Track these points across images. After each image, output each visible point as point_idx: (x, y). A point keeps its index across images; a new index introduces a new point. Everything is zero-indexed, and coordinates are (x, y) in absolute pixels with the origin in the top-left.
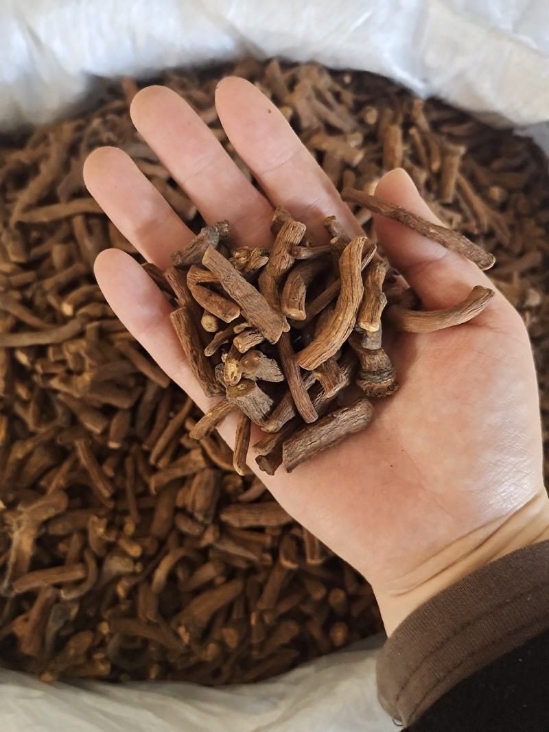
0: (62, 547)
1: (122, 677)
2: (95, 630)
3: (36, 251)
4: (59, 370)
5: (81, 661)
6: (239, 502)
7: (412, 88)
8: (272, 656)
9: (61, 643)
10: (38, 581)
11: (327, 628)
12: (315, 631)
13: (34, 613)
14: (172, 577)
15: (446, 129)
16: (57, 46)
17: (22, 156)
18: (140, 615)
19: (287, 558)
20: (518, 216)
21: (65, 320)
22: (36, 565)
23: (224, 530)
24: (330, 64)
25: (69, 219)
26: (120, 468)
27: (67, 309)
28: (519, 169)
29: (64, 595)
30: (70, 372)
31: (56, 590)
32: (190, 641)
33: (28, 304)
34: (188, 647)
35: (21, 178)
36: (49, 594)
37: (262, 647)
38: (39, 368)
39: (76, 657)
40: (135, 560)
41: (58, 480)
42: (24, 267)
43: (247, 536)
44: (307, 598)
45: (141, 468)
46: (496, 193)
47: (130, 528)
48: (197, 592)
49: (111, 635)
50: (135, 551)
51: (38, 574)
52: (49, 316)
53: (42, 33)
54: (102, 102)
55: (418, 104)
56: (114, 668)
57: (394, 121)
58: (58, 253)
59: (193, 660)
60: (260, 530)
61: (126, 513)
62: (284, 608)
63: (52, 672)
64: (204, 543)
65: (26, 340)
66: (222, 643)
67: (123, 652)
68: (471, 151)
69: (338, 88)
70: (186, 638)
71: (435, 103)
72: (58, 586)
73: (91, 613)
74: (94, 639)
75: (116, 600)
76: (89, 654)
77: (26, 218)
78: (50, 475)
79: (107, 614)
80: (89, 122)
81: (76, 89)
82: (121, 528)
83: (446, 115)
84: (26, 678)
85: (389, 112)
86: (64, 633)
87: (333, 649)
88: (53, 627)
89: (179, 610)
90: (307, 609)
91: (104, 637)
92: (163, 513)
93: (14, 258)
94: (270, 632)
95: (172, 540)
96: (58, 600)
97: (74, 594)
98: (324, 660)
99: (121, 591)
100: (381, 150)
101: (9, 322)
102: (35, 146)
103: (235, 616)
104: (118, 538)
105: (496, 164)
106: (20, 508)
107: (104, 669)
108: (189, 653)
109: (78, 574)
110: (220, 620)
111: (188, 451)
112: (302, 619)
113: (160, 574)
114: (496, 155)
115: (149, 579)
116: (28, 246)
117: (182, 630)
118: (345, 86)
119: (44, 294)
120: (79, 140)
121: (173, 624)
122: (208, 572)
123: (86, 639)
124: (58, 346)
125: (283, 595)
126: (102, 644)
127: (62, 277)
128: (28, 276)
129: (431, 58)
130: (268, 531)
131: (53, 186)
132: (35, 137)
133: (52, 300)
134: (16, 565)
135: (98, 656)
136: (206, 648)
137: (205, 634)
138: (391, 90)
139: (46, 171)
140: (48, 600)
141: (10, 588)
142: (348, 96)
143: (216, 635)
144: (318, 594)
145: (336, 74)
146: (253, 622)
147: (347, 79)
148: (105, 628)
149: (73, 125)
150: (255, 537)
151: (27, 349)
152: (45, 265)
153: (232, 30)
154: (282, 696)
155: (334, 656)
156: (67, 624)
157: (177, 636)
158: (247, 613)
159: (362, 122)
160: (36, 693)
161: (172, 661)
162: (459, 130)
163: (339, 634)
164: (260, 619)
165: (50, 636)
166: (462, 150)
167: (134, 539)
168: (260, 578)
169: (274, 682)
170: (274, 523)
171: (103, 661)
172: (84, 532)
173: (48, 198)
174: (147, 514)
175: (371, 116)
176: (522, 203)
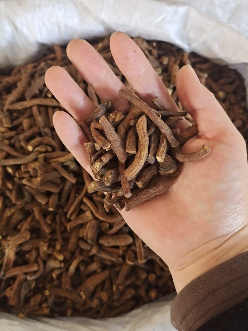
0: (27, 256)
1: (56, 314)
2: (43, 294)
3: (16, 122)
4: (26, 176)
5: (36, 308)
6: (107, 235)
7: (183, 48)
8: (123, 304)
9: (27, 299)
10: (17, 272)
11: (147, 291)
12: (142, 293)
13: (15, 286)
14: (77, 269)
15: (198, 66)
16: (25, 30)
17: (10, 79)
18: (63, 286)
19: (130, 260)
20: (231, 104)
21: (29, 153)
22: (16, 264)
23: (101, 247)
24: (147, 38)
25: (31, 108)
26: (54, 220)
27: (30, 148)
28: (231, 83)
29: (29, 278)
30: (31, 177)
31: (25, 276)
32: (85, 298)
33: (12, 146)
34: (85, 301)
35: (9, 89)
36: (22, 277)
37: (118, 300)
38: (17, 175)
39: (34, 306)
40: (61, 262)
41: (26, 225)
42: (11, 129)
43: (111, 250)
44: (138, 278)
45: (63, 220)
46: (221, 94)
47: (58, 247)
48: (89, 276)
49: (50, 296)
50: (61, 257)
51: (17, 268)
52: (21, 152)
53: (18, 25)
54: (45, 55)
55: (186, 55)
56: (51, 311)
57: (175, 63)
58: (26, 123)
59: (87, 306)
60: (117, 247)
61: (56, 240)
62: (128, 282)
63: (23, 313)
64: (92, 254)
65: (12, 162)
66: (100, 299)
67: (55, 304)
68: (210, 76)
69: (150, 48)
70: (84, 297)
71: (194, 55)
72: (26, 274)
73: (41, 286)
74: (42, 298)
75: (52, 280)
76: (40, 304)
77: (11, 107)
78: (22, 223)
79: (48, 286)
80: (39, 64)
81: (33, 49)
82: (54, 247)
83: (198, 60)
84: (12, 316)
85: (173, 59)
86: (29, 295)
87: (150, 301)
88: (24, 292)
89: (81, 284)
90: (139, 283)
91: (47, 296)
92: (73, 240)
93: (6, 125)
94: (122, 293)
95: (77, 252)
96: (26, 280)
97: (33, 277)
98: (146, 306)
99: (54, 276)
100: (170, 76)
101: (4, 154)
102: (15, 75)
103: (106, 287)
104: (53, 251)
105: (221, 81)
106: (8, 238)
107: (47, 311)
108: (85, 303)
109: (35, 268)
110: (99, 289)
111: (84, 212)
112: (136, 287)
113: (72, 268)
114: (221, 77)
115: (67, 270)
116: (12, 121)
117: (82, 293)
118: (154, 47)
119: (20, 141)
120: (35, 72)
121: (78, 290)
122: (94, 266)
123: (39, 298)
124: (26, 165)
125: (127, 277)
126: (46, 300)
127: (28, 134)
128: (12, 133)
129: (191, 35)
130: (120, 248)
131: (23, 93)
132: (15, 71)
133: (23, 144)
134: (7, 264)
135: (44, 305)
136: (93, 302)
137: (92, 295)
138: (174, 49)
139: (20, 86)
140: (21, 280)
141: (4, 275)
142: (155, 52)
143: (97, 295)
144: (143, 276)
145: (149, 42)
146: (114, 289)
147: (155, 44)
148: (47, 293)
149: (32, 65)
150: (115, 250)
151: (12, 166)
152: (20, 128)
153: (103, 23)
154: (127, 323)
155: (151, 304)
156: (30, 291)
157: (80, 296)
158: (112, 285)
159: (161, 63)
160: (16, 323)
161: (78, 307)
162: (204, 66)
163: (153, 294)
164: (117, 288)
165: (22, 297)
166: (206, 75)
167: (60, 252)
168: (117, 269)
169: (124, 316)
170: (123, 244)
171: (46, 308)
172: (38, 249)
173: (22, 98)
174: (66, 240)
175: (165, 61)
176: (233, 98)
